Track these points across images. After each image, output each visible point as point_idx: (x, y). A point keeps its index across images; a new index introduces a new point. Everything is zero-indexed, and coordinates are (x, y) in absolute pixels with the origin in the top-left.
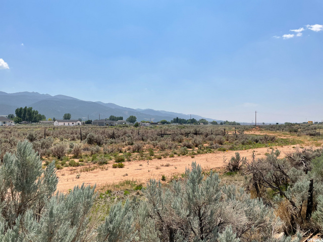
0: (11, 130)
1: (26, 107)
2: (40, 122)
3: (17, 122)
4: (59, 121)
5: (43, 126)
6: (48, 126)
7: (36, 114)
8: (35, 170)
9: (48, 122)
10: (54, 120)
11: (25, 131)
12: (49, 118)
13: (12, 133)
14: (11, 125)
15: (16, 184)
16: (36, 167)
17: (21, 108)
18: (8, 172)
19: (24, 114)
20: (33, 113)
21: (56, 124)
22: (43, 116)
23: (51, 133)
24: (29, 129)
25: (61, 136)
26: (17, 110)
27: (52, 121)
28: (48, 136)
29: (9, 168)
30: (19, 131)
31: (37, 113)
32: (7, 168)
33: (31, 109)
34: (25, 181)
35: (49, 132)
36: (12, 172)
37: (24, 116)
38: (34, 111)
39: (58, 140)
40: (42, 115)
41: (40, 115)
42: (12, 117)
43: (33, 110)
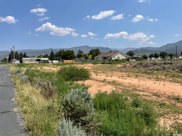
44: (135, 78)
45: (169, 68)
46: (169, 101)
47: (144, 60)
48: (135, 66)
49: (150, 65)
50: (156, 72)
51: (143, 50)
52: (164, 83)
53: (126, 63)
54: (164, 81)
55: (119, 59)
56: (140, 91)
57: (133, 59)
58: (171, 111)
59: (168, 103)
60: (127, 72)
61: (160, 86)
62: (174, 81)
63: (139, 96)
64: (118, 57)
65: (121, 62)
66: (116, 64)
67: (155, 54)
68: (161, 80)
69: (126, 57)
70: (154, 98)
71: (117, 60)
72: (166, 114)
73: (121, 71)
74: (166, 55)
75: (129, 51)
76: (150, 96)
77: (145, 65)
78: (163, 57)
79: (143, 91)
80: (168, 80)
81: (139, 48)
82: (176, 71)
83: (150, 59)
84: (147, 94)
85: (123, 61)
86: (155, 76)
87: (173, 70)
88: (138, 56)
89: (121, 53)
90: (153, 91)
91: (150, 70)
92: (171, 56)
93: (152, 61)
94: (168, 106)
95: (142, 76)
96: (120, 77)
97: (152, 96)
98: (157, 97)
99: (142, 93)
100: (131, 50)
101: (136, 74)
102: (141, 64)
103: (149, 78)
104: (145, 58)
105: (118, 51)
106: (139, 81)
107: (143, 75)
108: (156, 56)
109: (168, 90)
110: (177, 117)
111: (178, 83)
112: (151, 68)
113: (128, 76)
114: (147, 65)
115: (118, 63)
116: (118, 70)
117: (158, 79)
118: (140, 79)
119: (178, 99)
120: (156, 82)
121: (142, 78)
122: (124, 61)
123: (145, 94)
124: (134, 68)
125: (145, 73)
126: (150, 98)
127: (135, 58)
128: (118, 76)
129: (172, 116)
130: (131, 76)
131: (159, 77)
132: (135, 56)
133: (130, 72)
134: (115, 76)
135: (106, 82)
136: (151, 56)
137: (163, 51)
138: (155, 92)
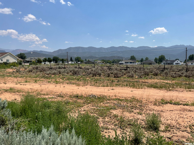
44: (35, 83)
45: (64, 72)
46: (71, 99)
47: (38, 64)
48: (30, 70)
49: (46, 69)
50: (53, 76)
51: (35, 53)
52: (63, 86)
53: (18, 67)
54: (63, 83)
55: (8, 62)
56: (44, 95)
57: (25, 63)
58: (75, 107)
59: (71, 101)
60: (23, 77)
61: (61, 88)
62: (71, 83)
63: (45, 99)
64: (7, 60)
65: (12, 66)
66: (5, 68)
67: (48, 59)
68: (59, 83)
69: (18, 60)
70: (59, 99)
71: (6, 64)
72: (72, 109)
73: (16, 77)
74: (59, 59)
75: (20, 53)
76: (55, 98)
77: (42, 70)
78: (56, 62)
79: (47, 95)
80: (66, 83)
81: (31, 51)
82: (70, 74)
83: (44, 63)
84: (51, 96)
85: (14, 65)
86: (53, 80)
87: (68, 73)
88: (31, 59)
89: (11, 55)
90: (56, 93)
91: (48, 74)
92: (63, 61)
93: (46, 65)
94: (72, 103)
95: (41, 81)
96: (17, 83)
97: (57, 98)
98: (61, 98)
99: (47, 97)
100: (22, 53)
101: (35, 79)
102: (37, 68)
103: (49, 82)
104: (39, 61)
105: (7, 53)
106: (41, 86)
107: (42, 79)
108: (50, 61)
109: (68, 90)
110: (80, 110)
111: (73, 84)
112: (48, 72)
113: (26, 82)
114: (44, 69)
115: (7, 66)
116: (11, 76)
117: (57, 83)
118: (40, 84)
119: (77, 96)
120: (57, 85)
121: (42, 83)
122: (16, 64)
123: (50, 96)
124: (30, 73)
125: (44, 77)
126: (56, 99)
127: (28, 62)
128: (14, 82)
129: (76, 110)
130: (29, 82)
131: (58, 80)
132: (27, 60)
133: (27, 77)
134: (10, 83)
135: (2, 91)
136: (45, 60)
137: (56, 56)
138: (58, 93)
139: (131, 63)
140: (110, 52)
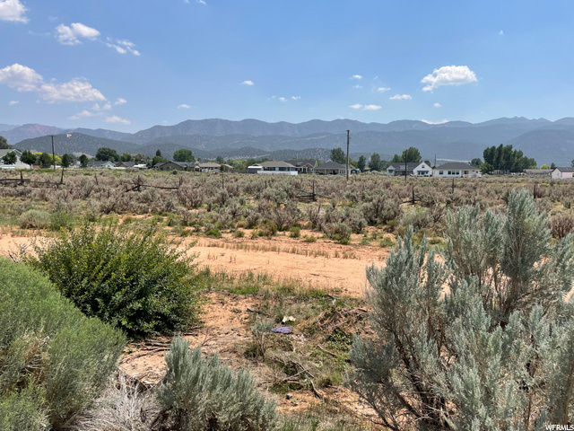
0: (477, 184)
1: (501, 145)
2: (525, 172)
3: (486, 171)
4: (562, 170)
5: (530, 180)
6: (541, 180)
7: (518, 157)
8: (539, 243)
9: (541, 171)
10: (553, 168)
11: (499, 187)
12: (542, 163)
13: (478, 189)
14: (475, 176)
15: (504, 263)
16: (540, 239)
17: (494, 148)
18: (490, 241)
19: (498, 158)
20: (514, 155)
21: (556, 175)
22: (532, 161)
23: (547, 192)
24: (505, 184)
25: (567, 199)
26: (486, 151)
27: (547, 171)
28: (539, 197)
29: (493, 234)
30: (489, 186)
31: (520, 154)
32: (488, 235)
33: (510, 148)
34: (520, 259)
35: (542, 190)
36: (497, 242)
37: (498, 161)
38: (515, 152)
39: (560, 207)
40: (529, 158)
41: (526, 158)
42: (477, 164)
43: (513, 150)
51: (80, 136)
139: (281, 169)
140: (308, 137)
